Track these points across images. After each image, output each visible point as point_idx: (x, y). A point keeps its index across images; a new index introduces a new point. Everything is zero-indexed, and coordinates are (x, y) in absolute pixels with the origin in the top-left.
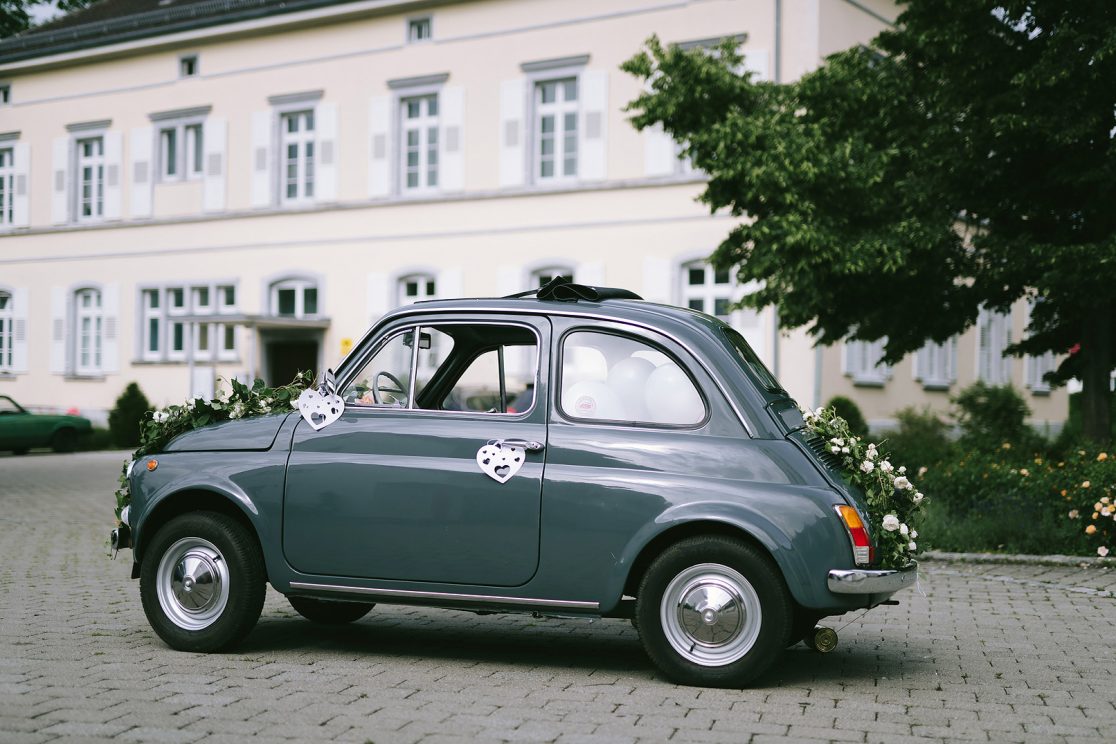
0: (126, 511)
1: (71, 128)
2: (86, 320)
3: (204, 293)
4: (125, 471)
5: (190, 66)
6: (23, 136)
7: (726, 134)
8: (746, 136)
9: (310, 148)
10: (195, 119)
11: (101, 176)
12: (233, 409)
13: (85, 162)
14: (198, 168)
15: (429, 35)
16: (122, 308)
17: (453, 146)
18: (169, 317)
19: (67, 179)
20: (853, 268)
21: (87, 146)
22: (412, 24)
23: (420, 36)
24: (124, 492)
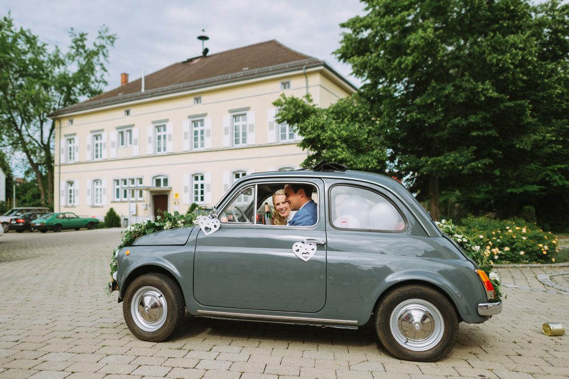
0: (115, 274)
1: (92, 132)
2: (97, 189)
3: (133, 180)
4: (114, 254)
5: (128, 113)
6: (77, 135)
7: (312, 123)
8: (318, 124)
9: (165, 136)
10: (129, 128)
11: (101, 146)
12: (165, 225)
13: (96, 142)
14: (131, 143)
15: (200, 102)
16: (108, 185)
17: (208, 135)
18: (122, 188)
19: (91, 147)
20: (360, 166)
21: (97, 137)
22: (195, 99)
23: (198, 103)
24: (114, 264)
